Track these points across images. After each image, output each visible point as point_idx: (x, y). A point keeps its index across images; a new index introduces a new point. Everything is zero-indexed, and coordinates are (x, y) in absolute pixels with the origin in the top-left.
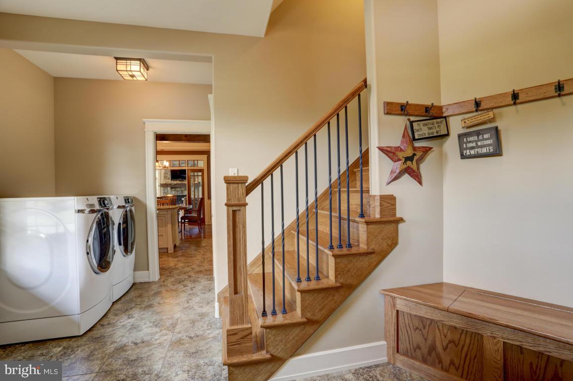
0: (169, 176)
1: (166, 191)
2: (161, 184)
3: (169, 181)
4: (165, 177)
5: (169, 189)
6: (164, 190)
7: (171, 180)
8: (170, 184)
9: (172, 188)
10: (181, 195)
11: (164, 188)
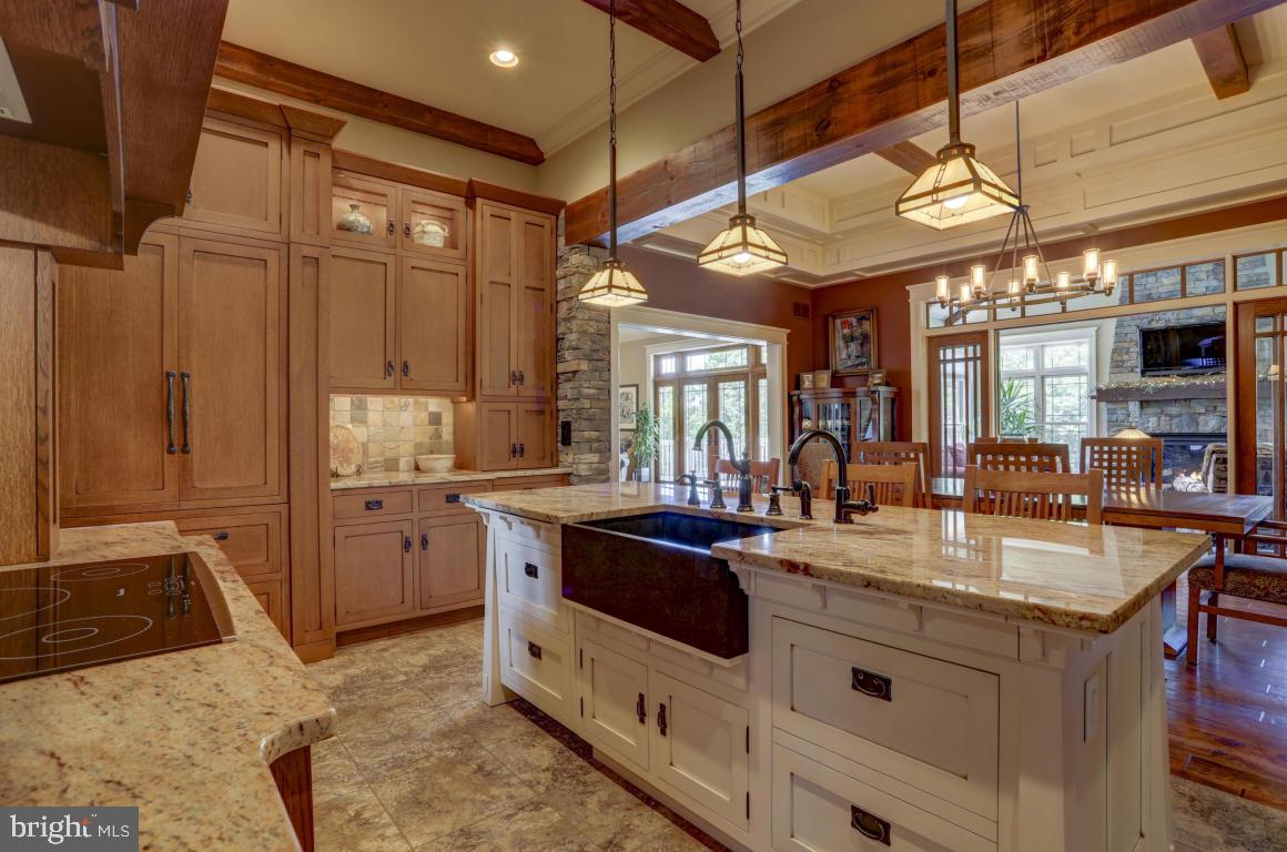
0: (1134, 357)
1: (1120, 414)
2: (1099, 390)
3: (1135, 379)
4: (1117, 365)
5: (1134, 407)
6: (1110, 412)
7: (1143, 373)
8: (1139, 390)
9: (1143, 404)
10: (1186, 430)
11: (1111, 406)
